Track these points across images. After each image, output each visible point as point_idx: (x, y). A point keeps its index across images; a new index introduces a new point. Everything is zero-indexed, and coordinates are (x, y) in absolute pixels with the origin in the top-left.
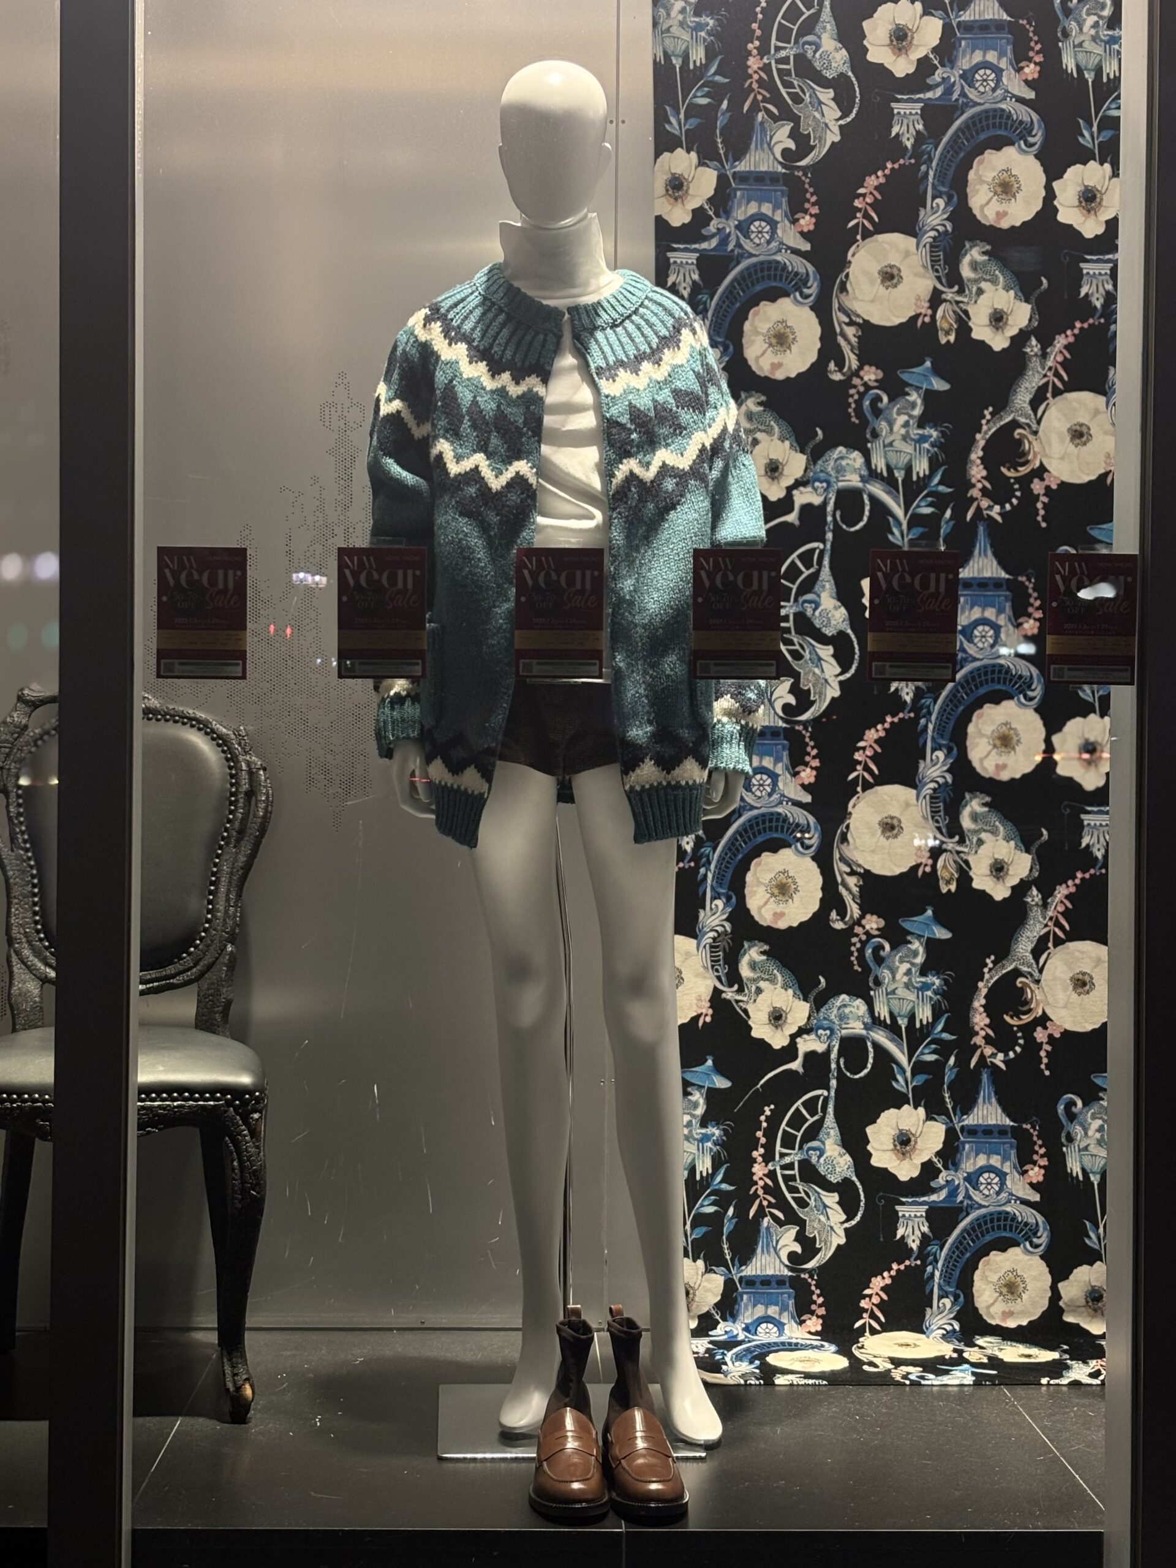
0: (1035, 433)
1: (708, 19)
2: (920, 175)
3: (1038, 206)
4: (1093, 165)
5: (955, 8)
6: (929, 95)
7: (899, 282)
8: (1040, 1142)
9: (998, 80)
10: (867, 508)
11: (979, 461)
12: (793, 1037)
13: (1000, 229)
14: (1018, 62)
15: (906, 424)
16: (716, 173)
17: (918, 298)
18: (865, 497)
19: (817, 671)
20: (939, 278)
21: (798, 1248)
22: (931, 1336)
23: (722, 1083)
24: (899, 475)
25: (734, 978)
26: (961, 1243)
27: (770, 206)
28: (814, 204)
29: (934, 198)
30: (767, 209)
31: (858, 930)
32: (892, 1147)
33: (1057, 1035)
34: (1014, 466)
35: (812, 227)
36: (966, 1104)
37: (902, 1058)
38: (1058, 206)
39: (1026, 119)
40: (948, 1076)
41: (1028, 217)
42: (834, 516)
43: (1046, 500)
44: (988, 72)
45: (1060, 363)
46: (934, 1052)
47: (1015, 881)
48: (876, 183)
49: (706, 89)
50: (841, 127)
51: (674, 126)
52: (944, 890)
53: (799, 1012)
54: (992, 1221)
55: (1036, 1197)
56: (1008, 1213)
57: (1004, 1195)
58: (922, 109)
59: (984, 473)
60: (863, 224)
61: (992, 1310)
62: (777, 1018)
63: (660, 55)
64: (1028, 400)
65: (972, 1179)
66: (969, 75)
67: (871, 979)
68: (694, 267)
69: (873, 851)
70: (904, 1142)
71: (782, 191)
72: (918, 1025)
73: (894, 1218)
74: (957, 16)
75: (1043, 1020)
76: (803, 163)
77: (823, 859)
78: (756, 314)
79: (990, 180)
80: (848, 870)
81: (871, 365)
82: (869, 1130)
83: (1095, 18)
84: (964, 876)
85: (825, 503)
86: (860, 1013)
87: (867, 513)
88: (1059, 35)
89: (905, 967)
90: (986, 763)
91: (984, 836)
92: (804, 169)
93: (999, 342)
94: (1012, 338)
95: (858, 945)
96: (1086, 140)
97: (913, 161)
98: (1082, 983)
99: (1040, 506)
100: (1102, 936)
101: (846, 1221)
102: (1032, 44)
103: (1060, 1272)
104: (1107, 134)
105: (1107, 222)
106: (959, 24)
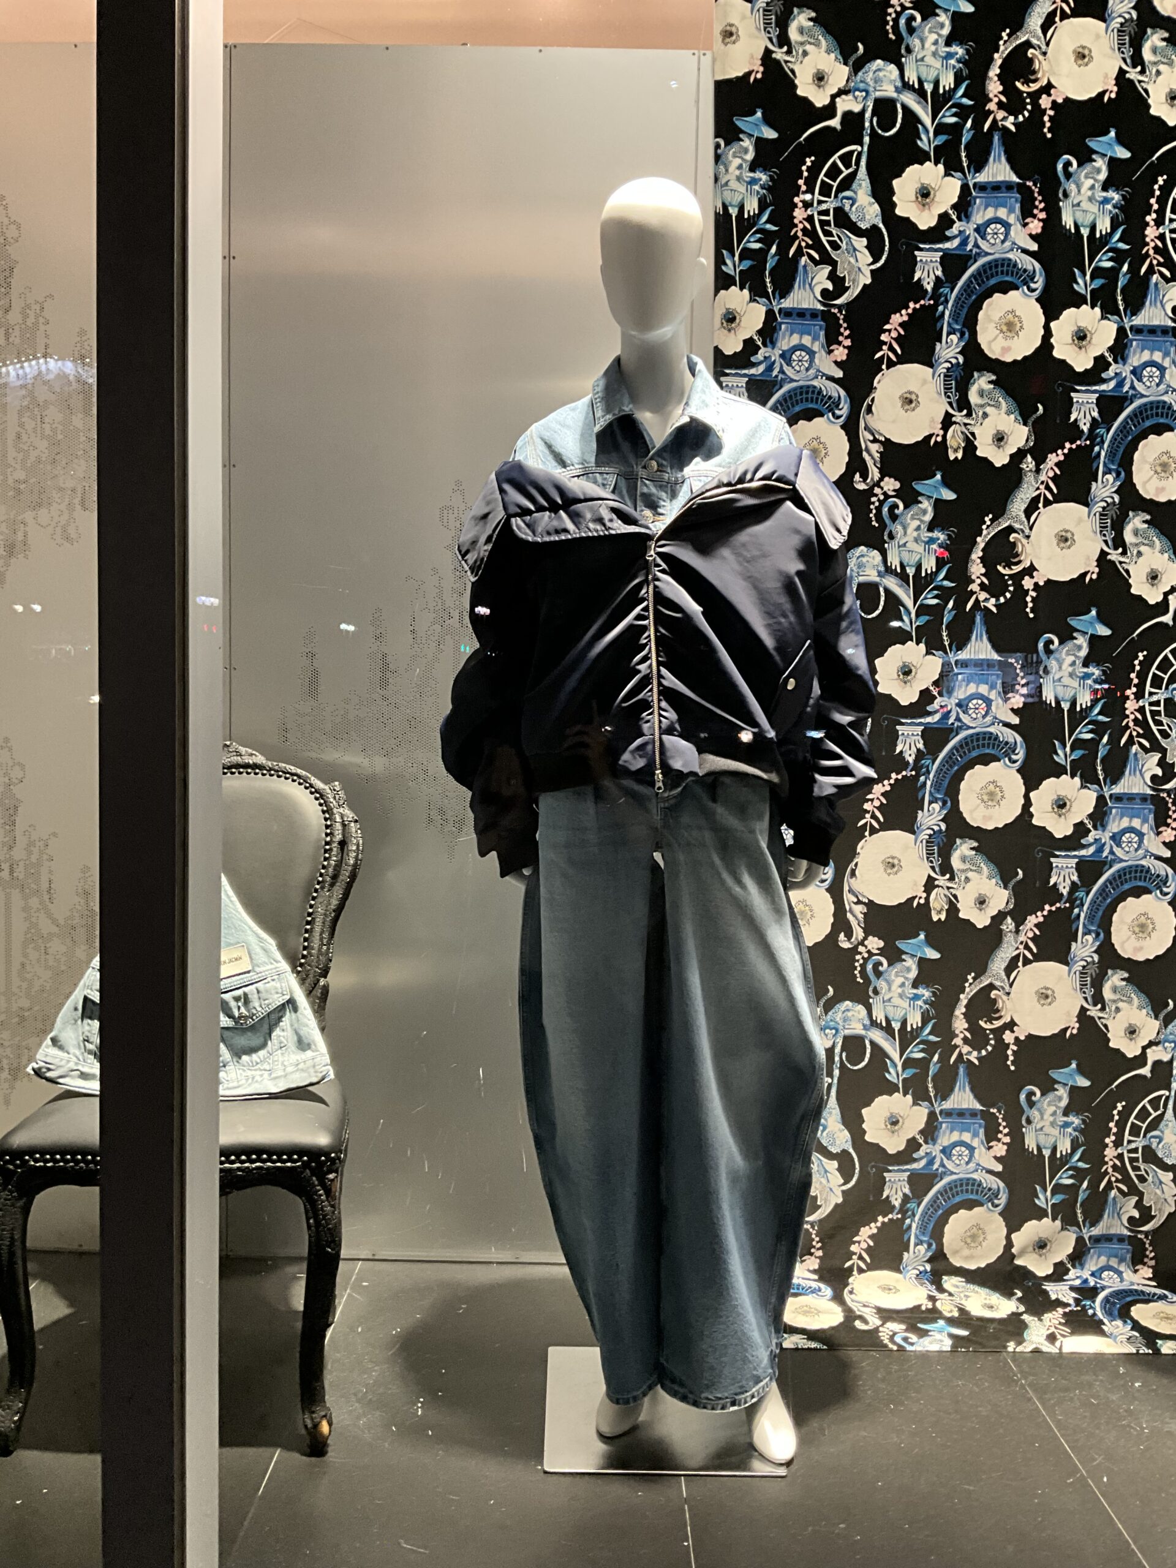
0: (1028, 537)
1: (761, 175)
2: (937, 314)
3: (1038, 343)
4: (1085, 308)
5: (972, 170)
6: (947, 245)
7: (916, 406)
8: (1004, 1124)
9: (1007, 234)
10: (883, 599)
11: (979, 561)
13: (1004, 363)
14: (1024, 219)
15: (918, 528)
16: (764, 308)
17: (933, 420)
18: (881, 589)
20: (950, 404)
22: (908, 1275)
24: (911, 571)
26: (935, 1202)
27: (809, 338)
28: (846, 338)
29: (949, 334)
30: (807, 340)
31: (861, 949)
32: (883, 1126)
33: (1022, 1038)
34: (1009, 565)
35: (844, 358)
36: (945, 1092)
37: (896, 1056)
38: (1054, 344)
39: (1030, 268)
40: (933, 1070)
41: (1029, 352)
43: (1034, 594)
44: (999, 226)
45: (1053, 479)
46: (922, 1051)
47: (995, 912)
48: (900, 320)
49: (759, 236)
50: (872, 271)
51: (730, 267)
52: (935, 918)
54: (961, 1185)
55: (999, 1168)
56: (975, 1180)
57: (972, 1165)
58: (941, 258)
59: (983, 571)
60: (889, 357)
61: (957, 1255)
63: (720, 205)
64: (1023, 509)
65: (946, 1151)
66: (982, 229)
67: (871, 989)
68: (744, 390)
69: (876, 885)
70: (894, 1122)
71: (820, 325)
72: (909, 1029)
73: (883, 1181)
74: (973, 178)
75: (1011, 1025)
76: (838, 302)
77: (835, 891)
79: (997, 319)
80: (855, 900)
81: (890, 477)
82: (864, 1111)
83: (1090, 182)
84: (953, 908)
86: (861, 1016)
87: (882, 603)
88: (1061, 195)
89: (899, 980)
90: (974, 815)
91: (970, 874)
92: (840, 307)
93: (1000, 459)
94: (1012, 456)
95: (861, 961)
96: (1080, 287)
97: (932, 302)
98: (1045, 996)
99: (1029, 599)
100: (1063, 957)
101: (844, 1184)
102: (1037, 203)
103: (1014, 1225)
104: (1098, 283)
105: (1096, 359)
106: (975, 185)
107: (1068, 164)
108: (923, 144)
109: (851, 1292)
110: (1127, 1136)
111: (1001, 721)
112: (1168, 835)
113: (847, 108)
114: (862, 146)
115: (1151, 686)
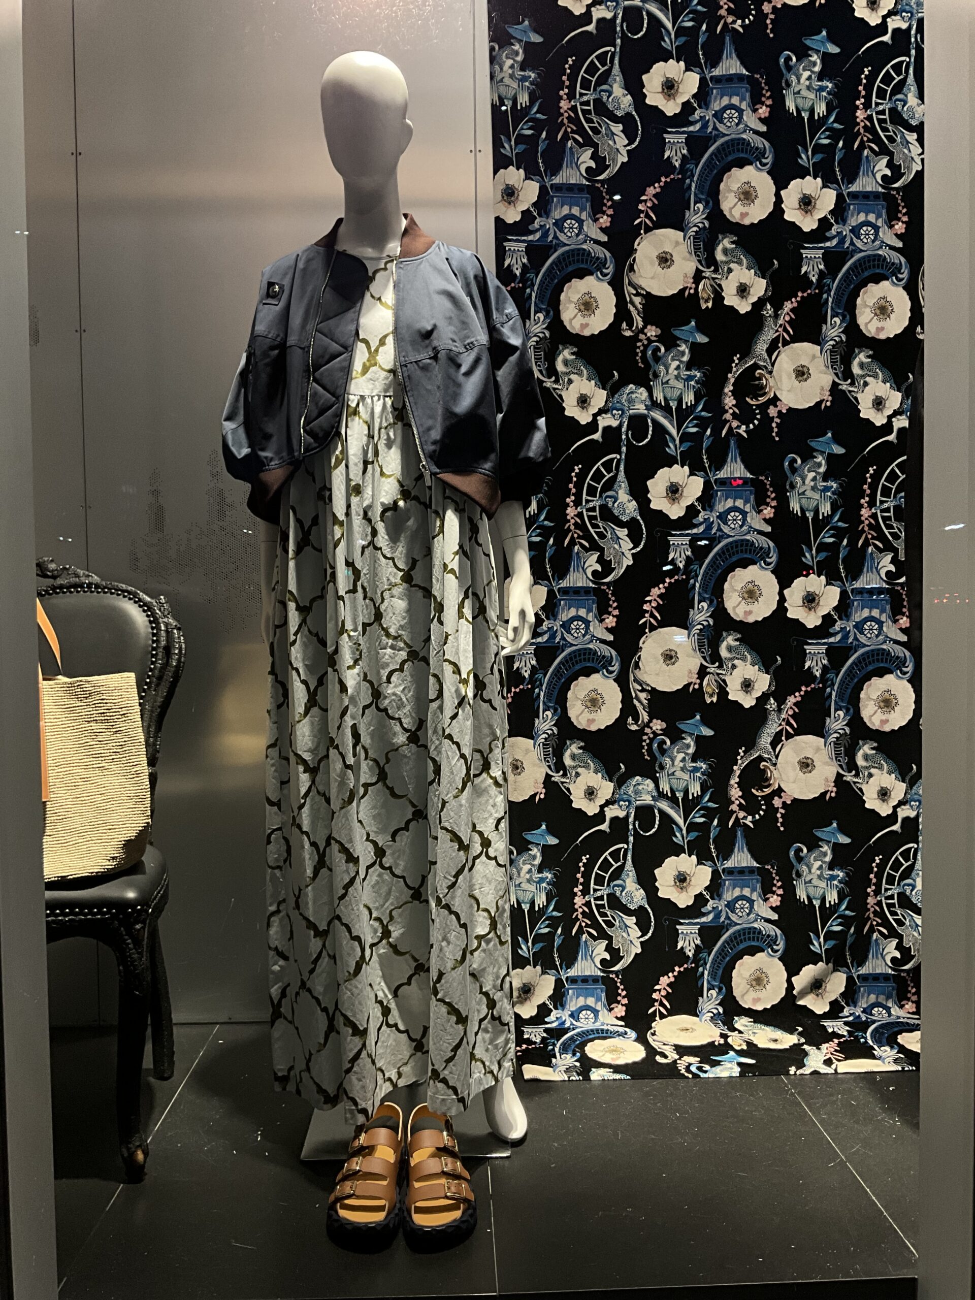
0: (771, 373)
1: (530, 73)
2: (685, 186)
3: (770, 208)
4: (808, 178)
5: (709, 66)
6: (691, 129)
7: (672, 264)
8: (777, 878)
9: (740, 117)
10: (651, 429)
11: (730, 394)
12: (602, 807)
13: (744, 225)
14: (754, 105)
15: (678, 368)
16: (538, 185)
17: (686, 276)
18: (649, 420)
19: (616, 546)
20: (700, 261)
21: (608, 958)
22: (704, 1018)
23: (552, 841)
24: (673, 405)
25: (560, 766)
26: (723, 951)
27: (578, 208)
28: (609, 208)
29: (695, 203)
30: (576, 211)
31: (647, 730)
32: (673, 883)
33: (789, 802)
34: (756, 397)
35: (608, 224)
36: (726, 852)
37: (680, 821)
38: (785, 209)
39: (761, 146)
40: (713, 833)
41: (764, 216)
42: (627, 435)
43: (778, 421)
44: (733, 112)
45: (789, 322)
46: (702, 816)
47: (759, 694)
48: (654, 192)
49: (530, 123)
50: (628, 151)
51: (507, 150)
52: (708, 701)
53: (606, 789)
54: (744, 934)
55: (775, 917)
56: (755, 928)
57: (752, 916)
58: (686, 139)
59: (734, 402)
60: (645, 222)
61: (746, 997)
62: (590, 793)
63: (496, 99)
64: (765, 349)
65: (731, 906)
66: (719, 114)
67: (657, 765)
68: (524, 253)
69: (657, 674)
70: (682, 879)
71: (587, 198)
72: (691, 797)
73: (676, 935)
74: (710, 72)
75: (779, 792)
76: (601, 178)
77: (622, 681)
78: (570, 287)
79: (736, 189)
80: (640, 688)
81: (652, 325)
82: (656, 872)
83: (808, 73)
84: (723, 692)
85: (620, 426)
86: (650, 789)
87: (650, 432)
88: (783, 84)
89: (681, 756)
90: (737, 610)
91: (736, 662)
92: (602, 182)
93: (744, 307)
94: (753, 304)
95: (648, 741)
96: (804, 160)
97: (680, 176)
98: (806, 765)
99: (774, 425)
100: (820, 731)
101: (641, 937)
102: (764, 92)
103: (793, 970)
104: (818, 157)
105: (820, 220)
106: (712, 78)
107: (788, 59)
108: (667, 44)
109: (654, 1034)
110: (884, 885)
111: (756, 530)
112: (904, 622)
113: (600, 16)
114: (615, 47)
115: (881, 496)
